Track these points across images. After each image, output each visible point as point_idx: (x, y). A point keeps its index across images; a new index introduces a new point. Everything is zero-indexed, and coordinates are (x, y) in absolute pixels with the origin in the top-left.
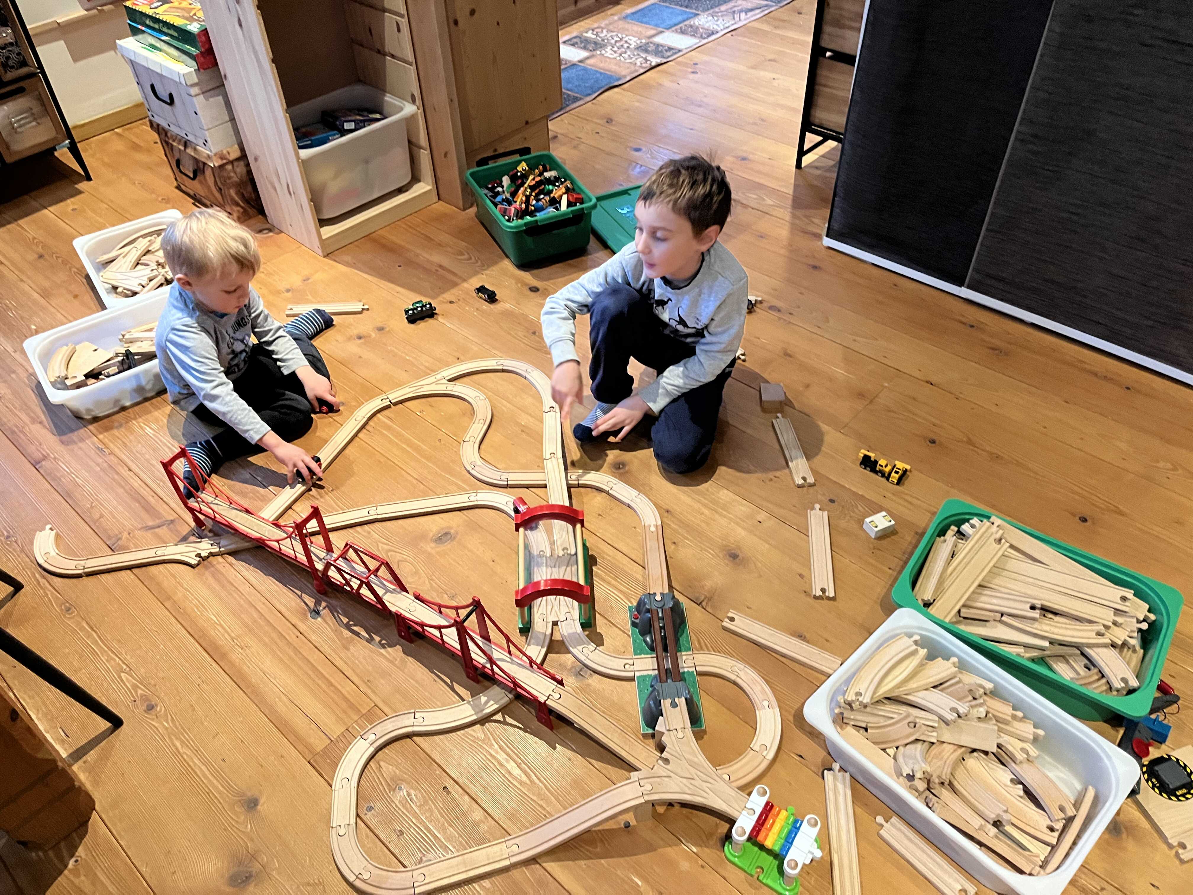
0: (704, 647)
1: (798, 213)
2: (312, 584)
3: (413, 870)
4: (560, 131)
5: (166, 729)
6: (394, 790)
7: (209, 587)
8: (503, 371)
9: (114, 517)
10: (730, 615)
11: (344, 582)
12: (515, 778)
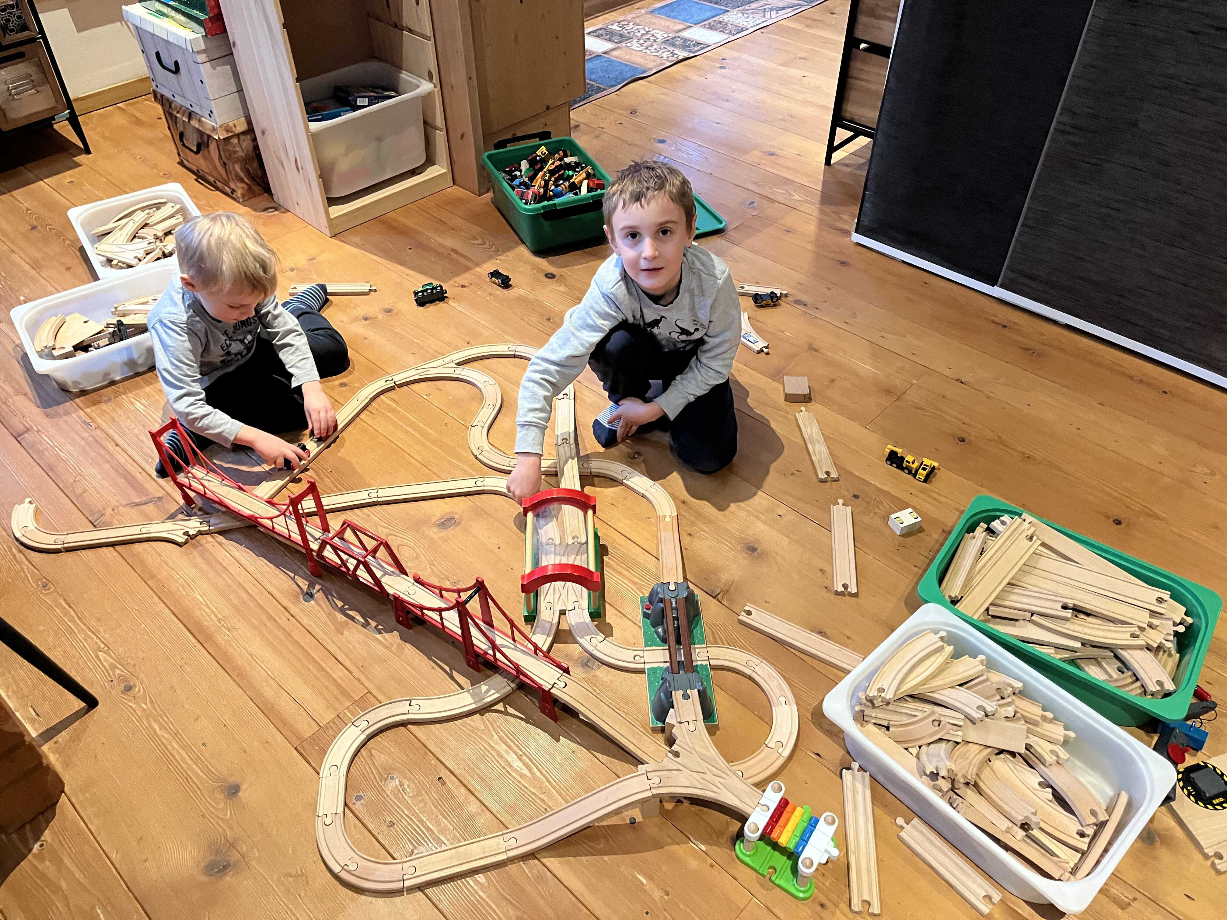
0: (719, 641)
1: (827, 209)
2: (307, 567)
3: (403, 863)
4: (581, 120)
5: (143, 710)
6: (386, 780)
7: (196, 566)
8: (515, 357)
9: (98, 493)
10: (747, 608)
11: (340, 563)
12: (516, 771)
